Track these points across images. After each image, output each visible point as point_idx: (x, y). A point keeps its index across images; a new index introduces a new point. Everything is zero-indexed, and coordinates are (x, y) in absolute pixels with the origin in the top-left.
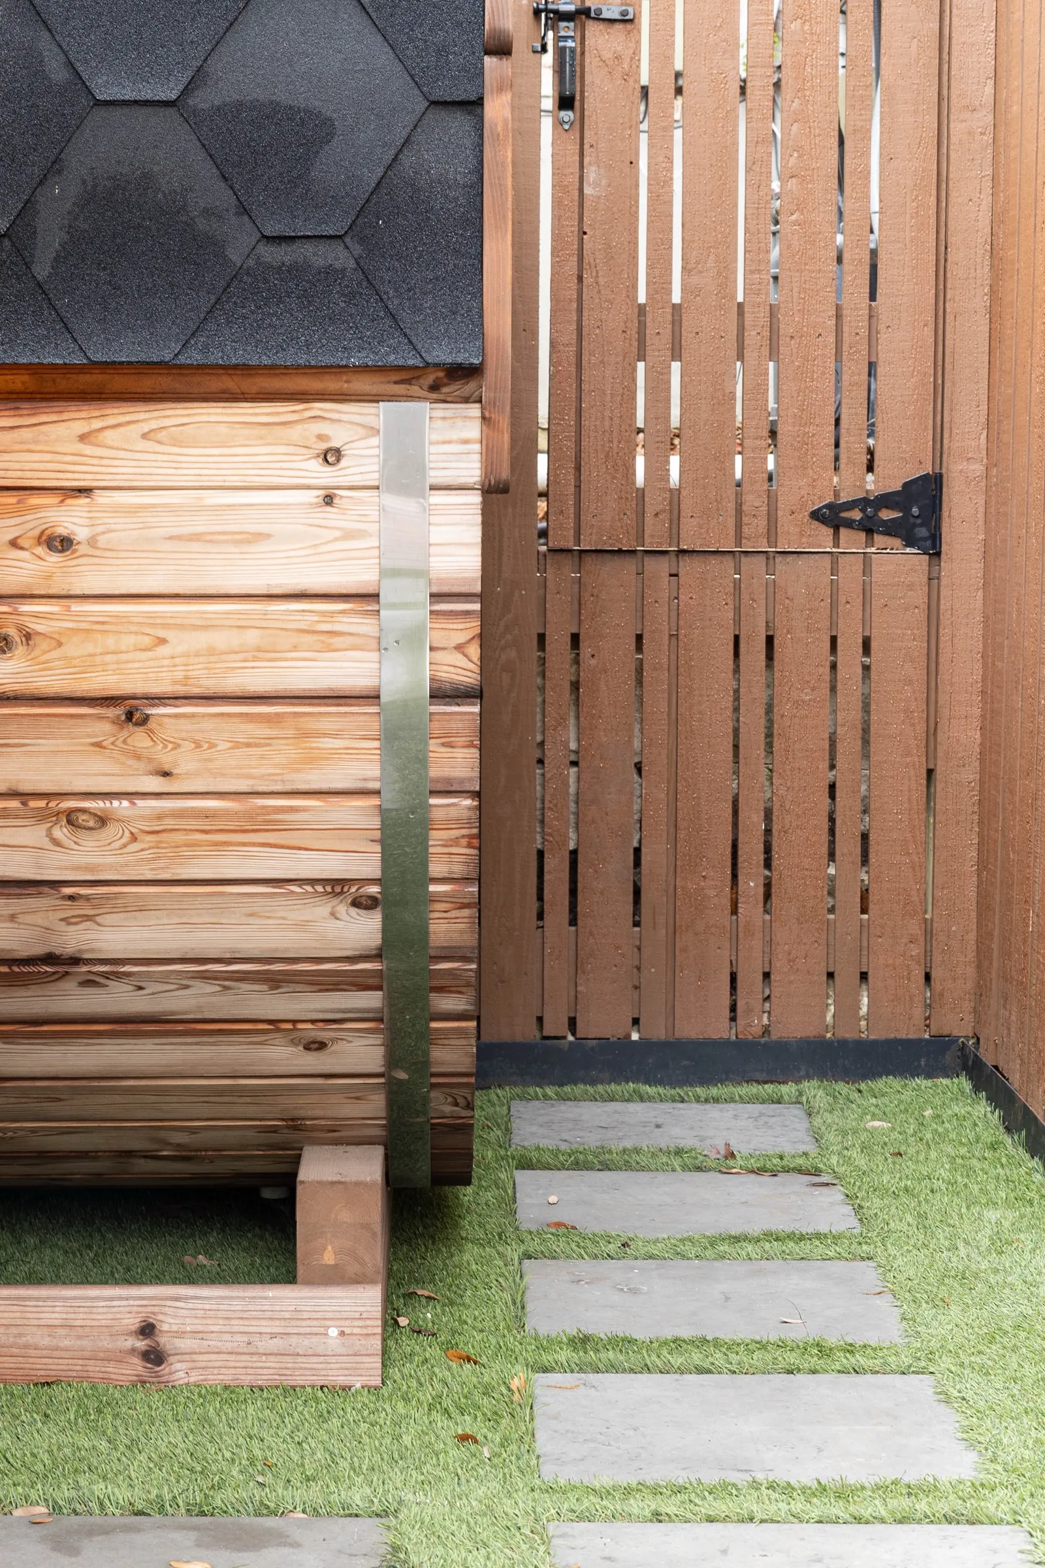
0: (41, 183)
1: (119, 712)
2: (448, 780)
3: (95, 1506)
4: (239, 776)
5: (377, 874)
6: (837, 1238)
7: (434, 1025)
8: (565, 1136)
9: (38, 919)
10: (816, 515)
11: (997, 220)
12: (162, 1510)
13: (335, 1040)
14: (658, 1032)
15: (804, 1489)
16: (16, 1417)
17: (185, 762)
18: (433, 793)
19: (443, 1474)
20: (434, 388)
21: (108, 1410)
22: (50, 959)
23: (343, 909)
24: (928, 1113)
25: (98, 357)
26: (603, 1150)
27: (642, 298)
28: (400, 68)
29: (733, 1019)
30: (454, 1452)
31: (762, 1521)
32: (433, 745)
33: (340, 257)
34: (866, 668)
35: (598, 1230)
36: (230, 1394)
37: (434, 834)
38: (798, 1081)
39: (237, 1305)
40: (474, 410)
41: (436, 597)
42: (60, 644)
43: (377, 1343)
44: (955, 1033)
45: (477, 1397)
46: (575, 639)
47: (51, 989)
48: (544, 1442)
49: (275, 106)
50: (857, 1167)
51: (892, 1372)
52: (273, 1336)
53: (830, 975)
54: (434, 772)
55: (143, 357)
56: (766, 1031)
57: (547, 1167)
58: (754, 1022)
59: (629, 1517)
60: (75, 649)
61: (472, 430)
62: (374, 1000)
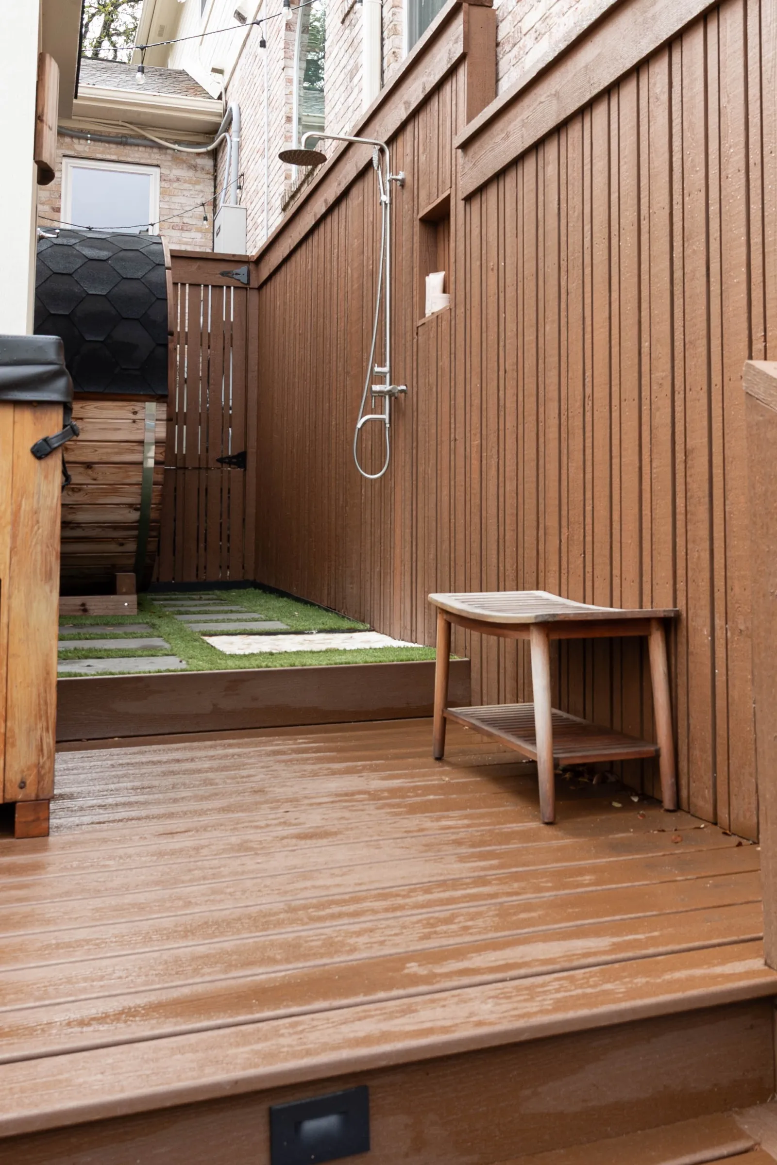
1: (87, 466)
4: (111, 480)
5: (140, 503)
7: (149, 539)
10: (218, 460)
13: (126, 543)
14: (179, 580)
17: (100, 477)
18: (153, 484)
20: (157, 400)
23: (132, 511)
28: (151, 337)
29: (197, 577)
33: (138, 373)
34: (229, 497)
36: (102, 616)
37: (152, 494)
39: (105, 599)
40: (165, 405)
41: (156, 442)
43: (136, 606)
44: (250, 579)
49: (126, 342)
52: (113, 605)
53: (220, 567)
54: (153, 480)
56: (205, 579)
58: (202, 577)
60: (77, 452)
61: (165, 409)
62: (135, 533)
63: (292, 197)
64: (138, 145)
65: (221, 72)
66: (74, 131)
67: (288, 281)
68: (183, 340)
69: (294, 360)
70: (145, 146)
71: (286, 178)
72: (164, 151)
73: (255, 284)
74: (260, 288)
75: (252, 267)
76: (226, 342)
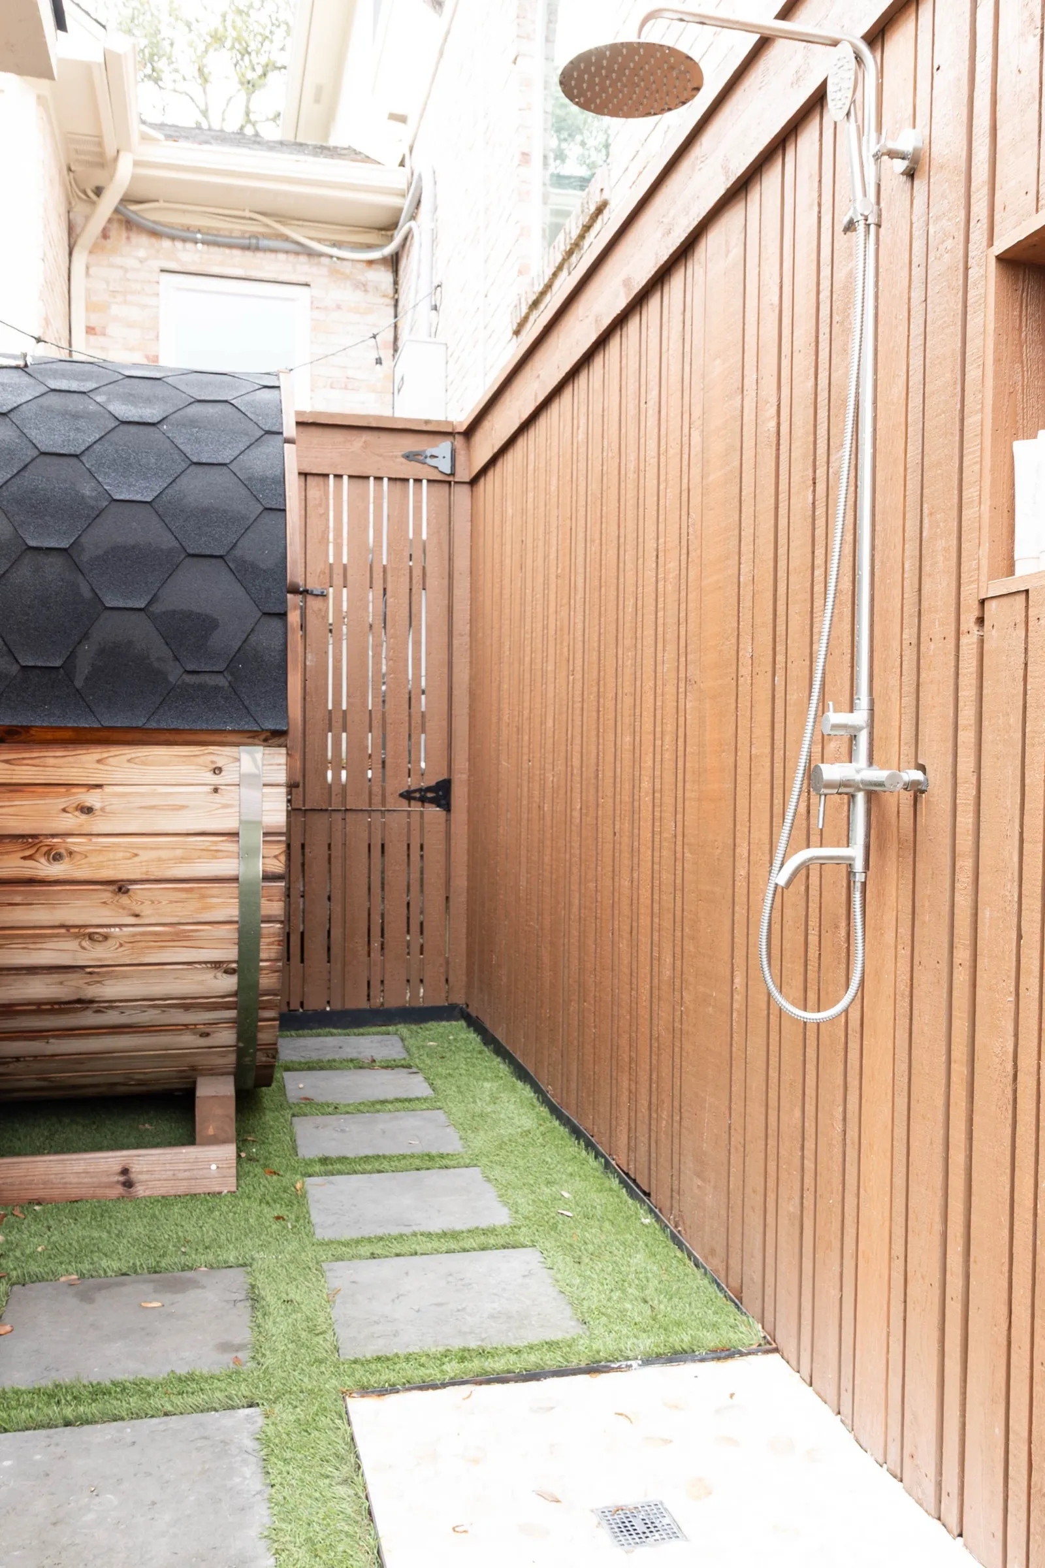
0: (79, 643)
1: (115, 887)
2: (270, 916)
3: (102, 1273)
4: (172, 916)
5: (236, 958)
6: (425, 1099)
7: (260, 1024)
8: (303, 1054)
9: (74, 983)
10: (401, 795)
11: (472, 678)
12: (135, 1272)
13: (214, 1032)
14: (338, 1006)
15: (437, 1234)
16: (60, 1221)
17: (146, 910)
18: (263, 922)
19: (270, 1240)
20: (265, 740)
21: (106, 1214)
22: (79, 1001)
23: (219, 974)
24: (451, 1037)
25: (106, 724)
26: (321, 1061)
27: (330, 707)
28: (248, 597)
29: (369, 1000)
30: (274, 1227)
31: (422, 1254)
32: (263, 901)
33: (221, 681)
34: (422, 856)
35: (324, 1101)
36: (165, 1201)
37: (262, 940)
38: (395, 1024)
39: (169, 1157)
40: (283, 751)
41: (265, 834)
42: (86, 857)
43: (234, 1171)
44: (459, 1002)
45: (281, 1194)
46: (303, 846)
47: (79, 1015)
48: (315, 1217)
49: (191, 613)
50: (427, 1065)
51: (462, 1167)
52: (185, 1171)
53: (408, 981)
54: (263, 912)
55: (128, 725)
56: (382, 1004)
57: (296, 1070)
58: (377, 1001)
59: (360, 1257)
60: (93, 859)
61: (282, 759)
62: (232, 1014)
63: (535, 304)
64: (274, 251)
65: (402, 119)
66: (173, 228)
67: (531, 467)
68: (338, 580)
69: (545, 627)
70: (287, 252)
71: (520, 272)
72: (316, 260)
73: (464, 475)
74: (474, 482)
75: (459, 442)
76: (414, 581)
